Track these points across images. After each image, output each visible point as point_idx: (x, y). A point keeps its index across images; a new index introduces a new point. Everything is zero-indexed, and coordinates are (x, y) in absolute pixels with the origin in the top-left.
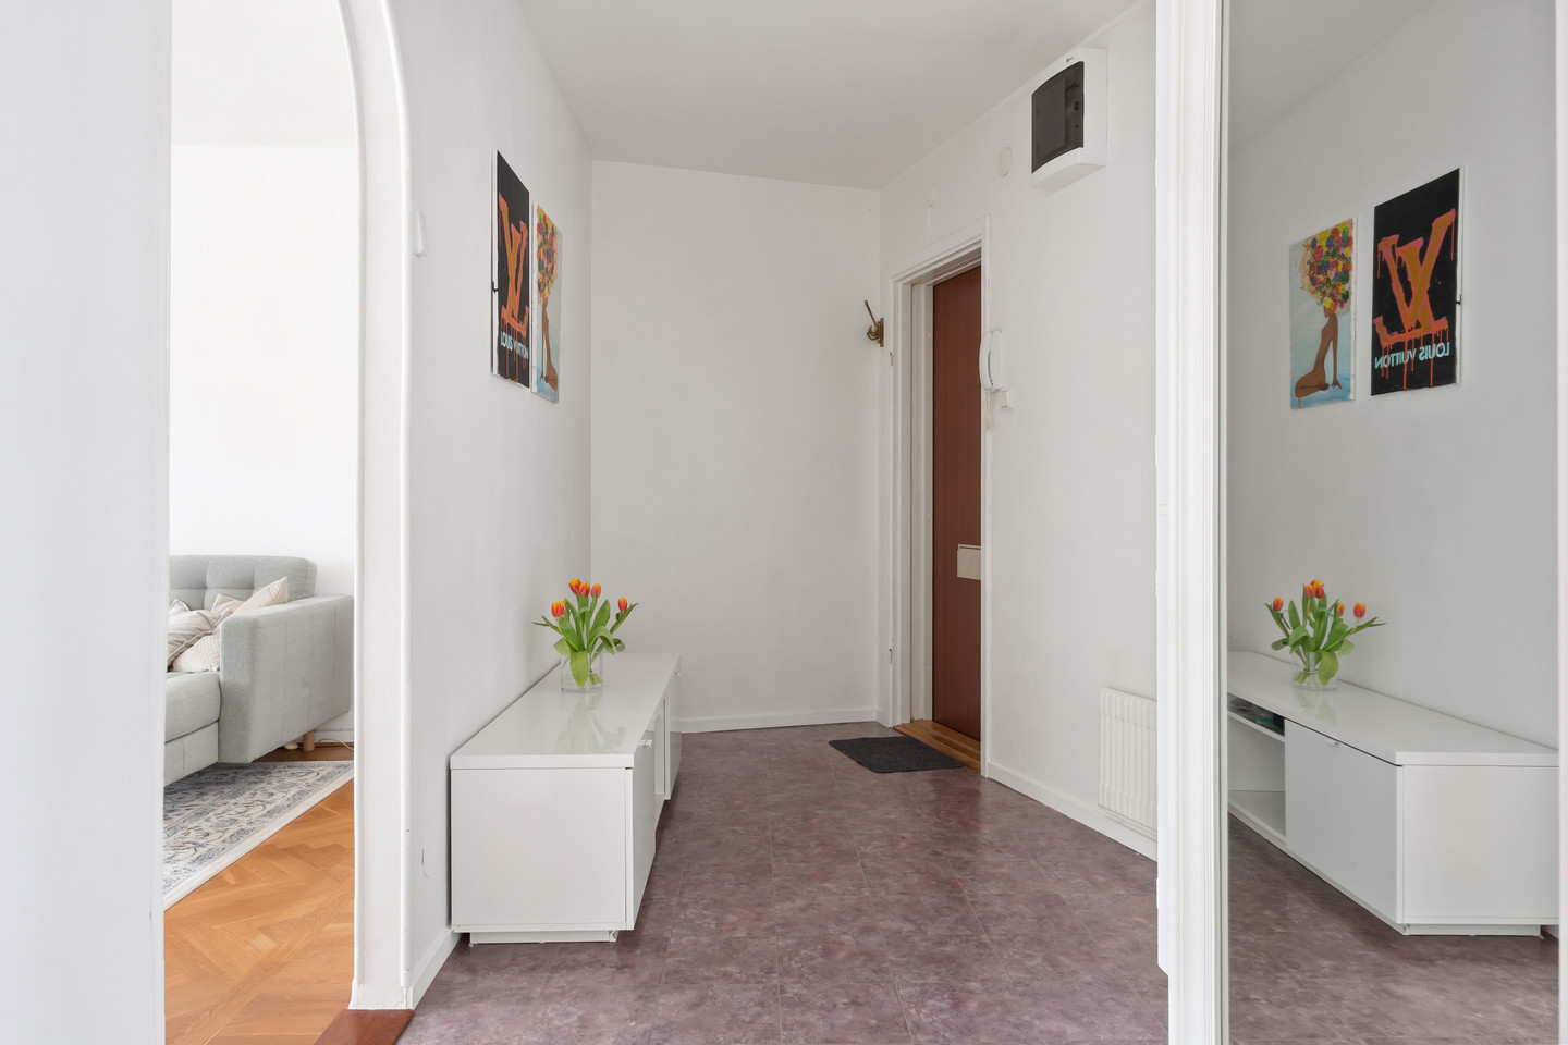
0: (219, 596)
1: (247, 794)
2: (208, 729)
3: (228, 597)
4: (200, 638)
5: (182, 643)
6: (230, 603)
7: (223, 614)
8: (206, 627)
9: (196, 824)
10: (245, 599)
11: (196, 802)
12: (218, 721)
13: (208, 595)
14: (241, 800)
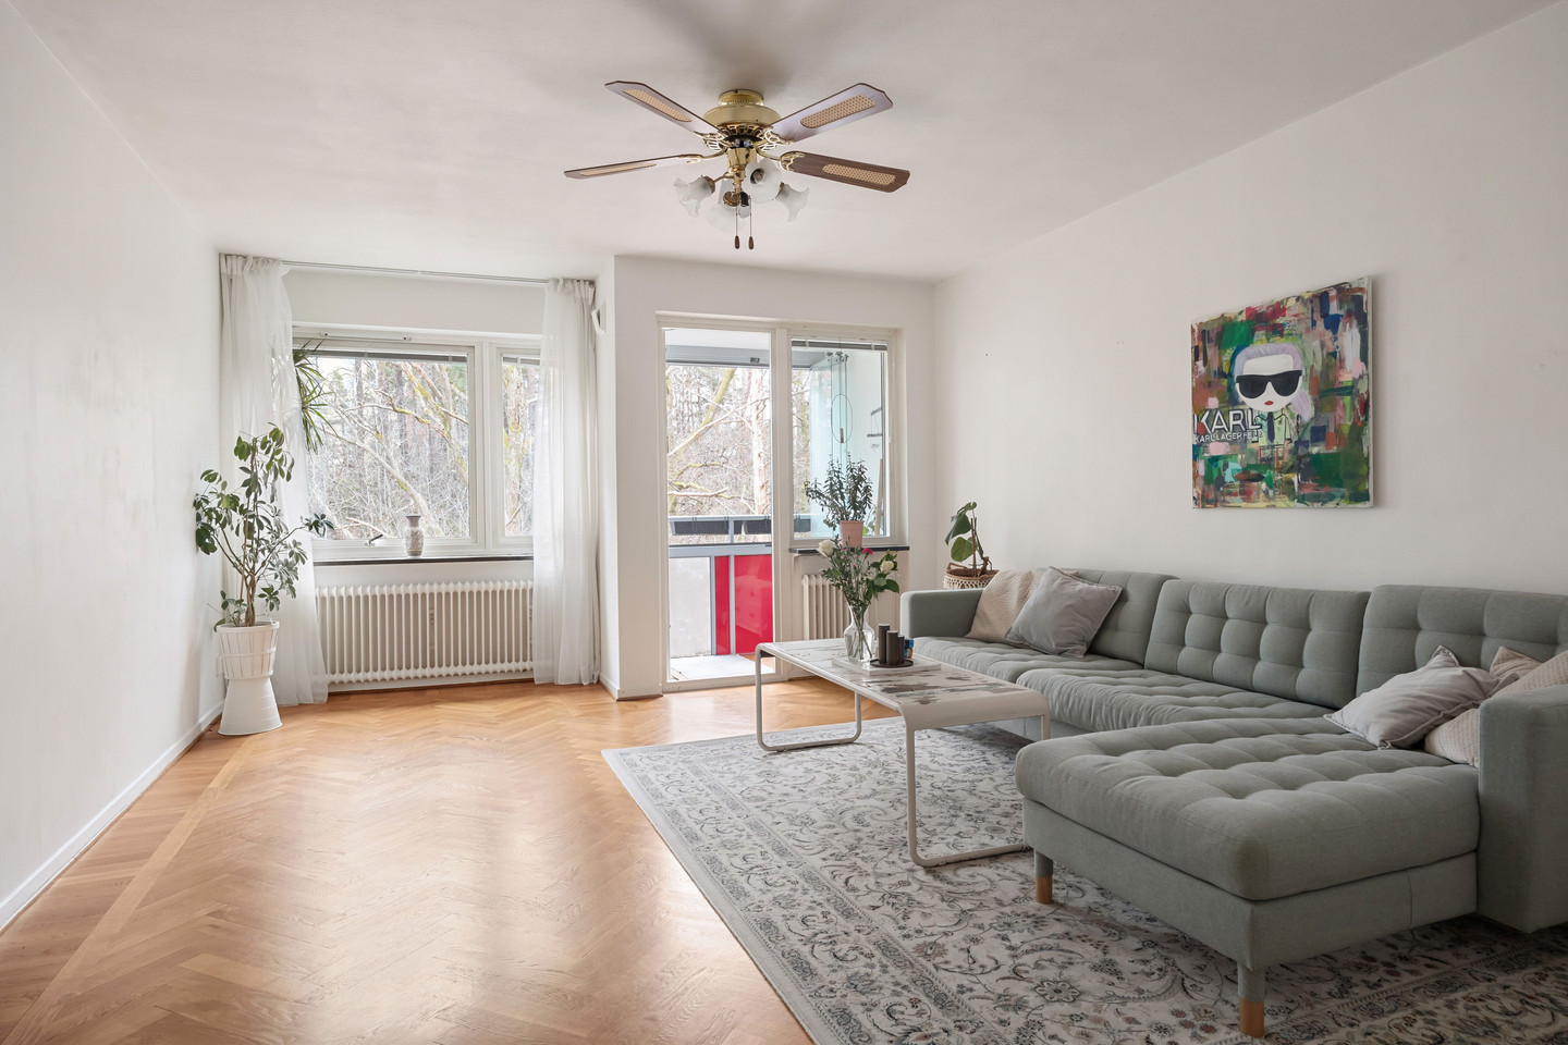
0: (1501, 649)
1: (1530, 972)
2: (1456, 863)
3: (1516, 652)
4: (1466, 709)
5: (1439, 712)
6: (1518, 662)
7: (1502, 679)
8: (1475, 694)
9: (1430, 1005)
10: (1542, 660)
11: (1447, 955)
12: (1476, 851)
13: (1486, 646)
14: (1518, 980)
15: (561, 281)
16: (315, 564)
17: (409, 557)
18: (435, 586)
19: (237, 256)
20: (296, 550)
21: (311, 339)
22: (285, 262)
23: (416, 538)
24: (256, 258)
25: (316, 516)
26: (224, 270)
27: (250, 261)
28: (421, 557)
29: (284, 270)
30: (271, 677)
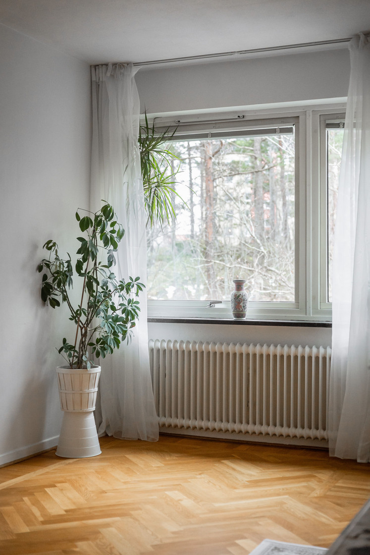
15: (362, 37)
16: (150, 320)
17: (233, 319)
18: (258, 347)
19: (102, 65)
20: (129, 308)
21: (169, 127)
22: (136, 64)
23: (239, 302)
24: (115, 65)
25: (131, 279)
26: (94, 79)
27: (110, 67)
28: (244, 319)
29: (135, 71)
30: (94, 412)
